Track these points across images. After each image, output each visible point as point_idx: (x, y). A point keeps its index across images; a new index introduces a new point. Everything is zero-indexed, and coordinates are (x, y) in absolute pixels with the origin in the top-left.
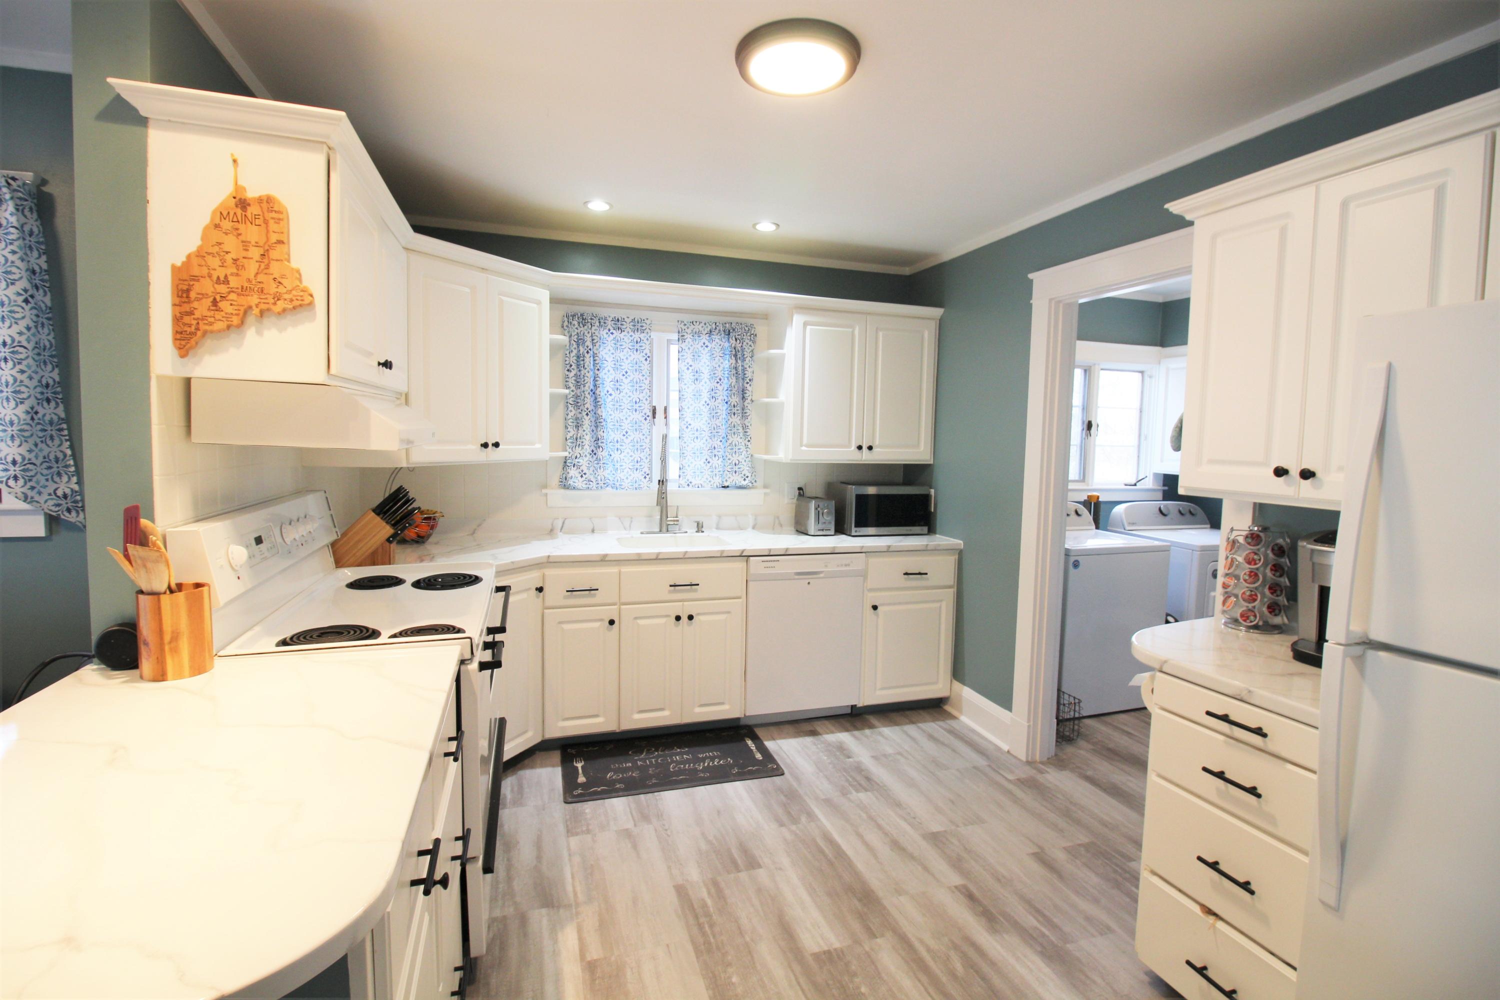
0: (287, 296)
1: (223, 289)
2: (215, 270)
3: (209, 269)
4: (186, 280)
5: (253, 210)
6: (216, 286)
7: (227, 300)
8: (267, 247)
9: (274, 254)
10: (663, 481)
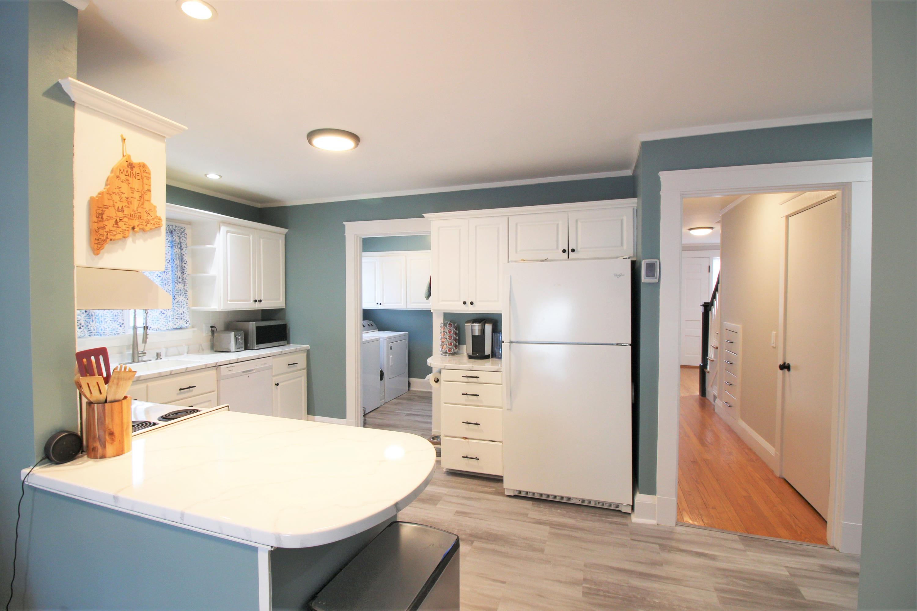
0: (152, 222)
1: (120, 214)
2: (117, 203)
3: (113, 202)
4: (101, 208)
5: (136, 170)
6: (117, 212)
7: (123, 222)
8: (143, 193)
9: (146, 197)
10: (147, 327)
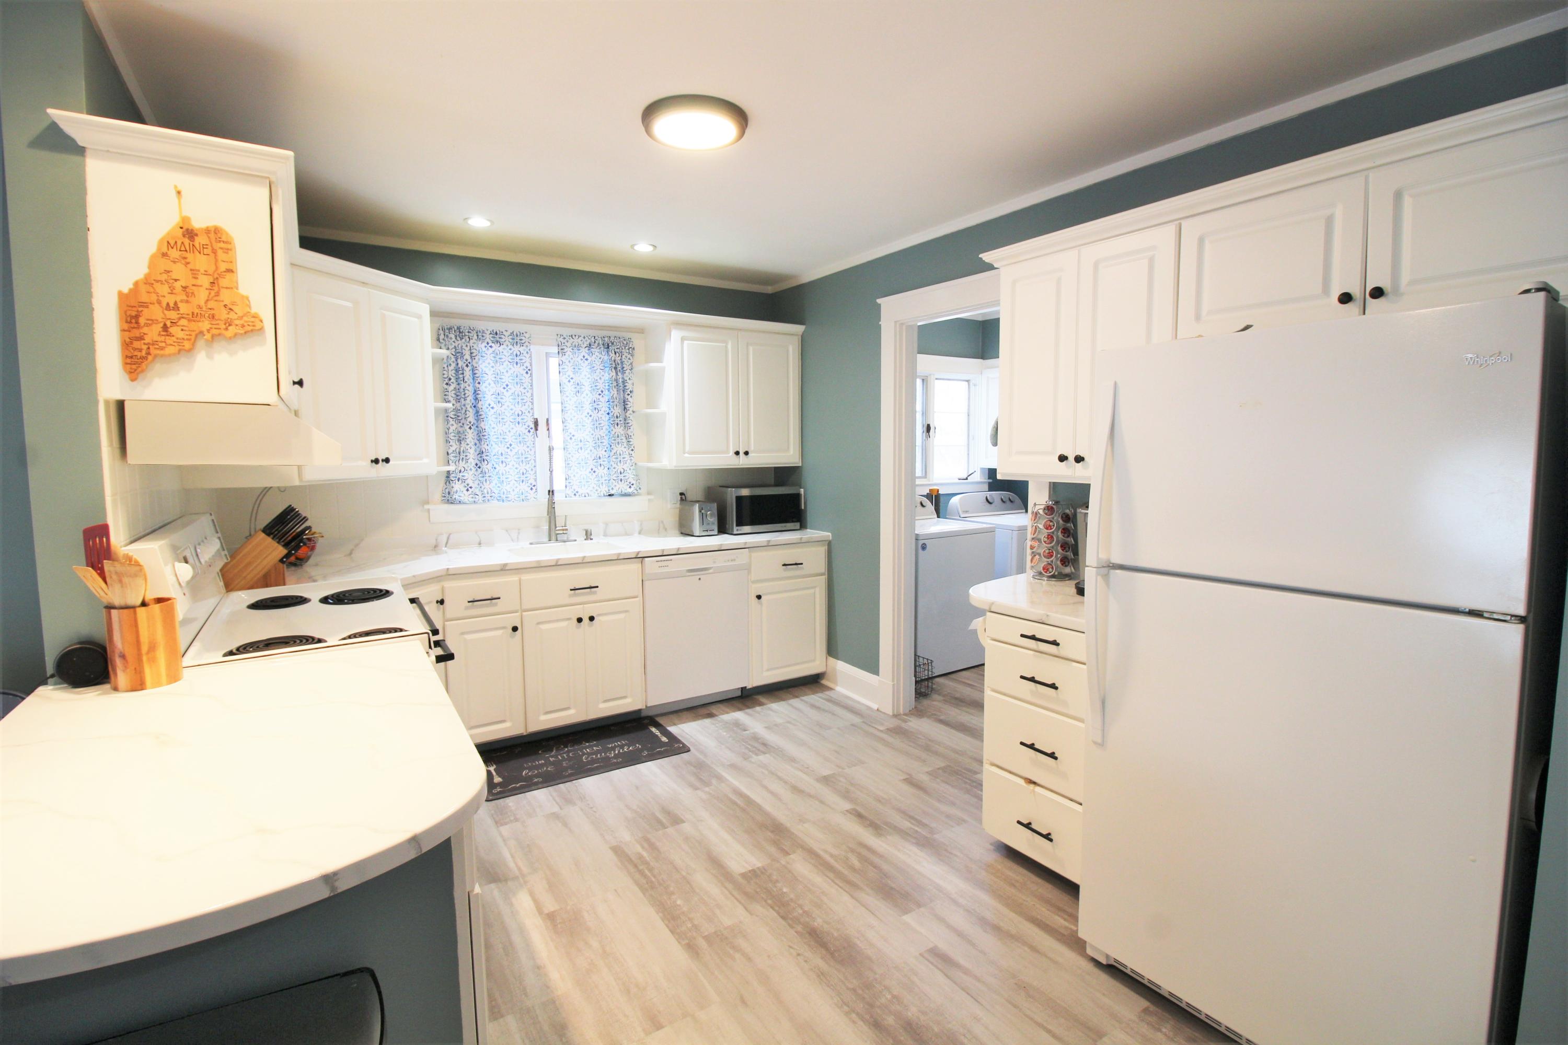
0: (237, 322)
1: (173, 315)
2: (164, 296)
3: (158, 296)
4: (135, 307)
5: (200, 240)
6: (166, 312)
7: (178, 326)
8: (216, 276)
9: (223, 282)
10: (553, 491)
